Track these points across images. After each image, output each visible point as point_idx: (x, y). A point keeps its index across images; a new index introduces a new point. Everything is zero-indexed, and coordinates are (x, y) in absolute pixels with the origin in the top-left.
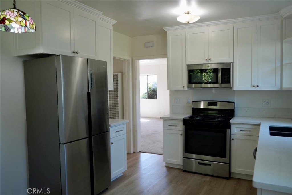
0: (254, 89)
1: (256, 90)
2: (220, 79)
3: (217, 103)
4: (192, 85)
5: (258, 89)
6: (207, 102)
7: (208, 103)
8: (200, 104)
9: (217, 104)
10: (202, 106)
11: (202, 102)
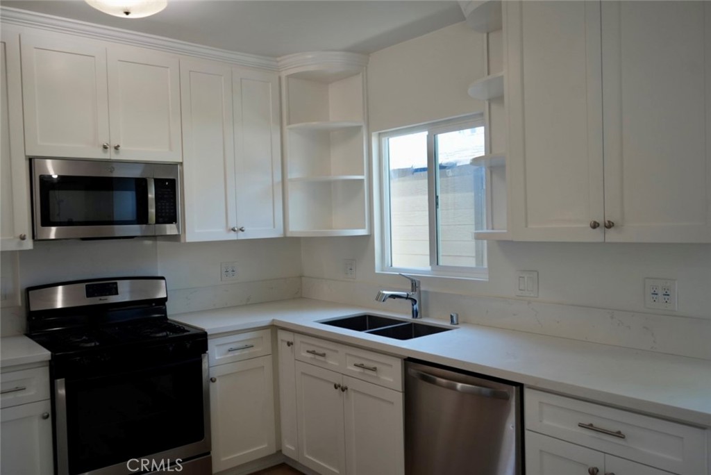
0: (232, 236)
1: (238, 240)
2: (152, 211)
3: (116, 283)
4: (49, 231)
5: (241, 236)
6: (84, 285)
7: (87, 287)
8: (55, 293)
9: (116, 289)
10: (59, 299)
11: (60, 288)
